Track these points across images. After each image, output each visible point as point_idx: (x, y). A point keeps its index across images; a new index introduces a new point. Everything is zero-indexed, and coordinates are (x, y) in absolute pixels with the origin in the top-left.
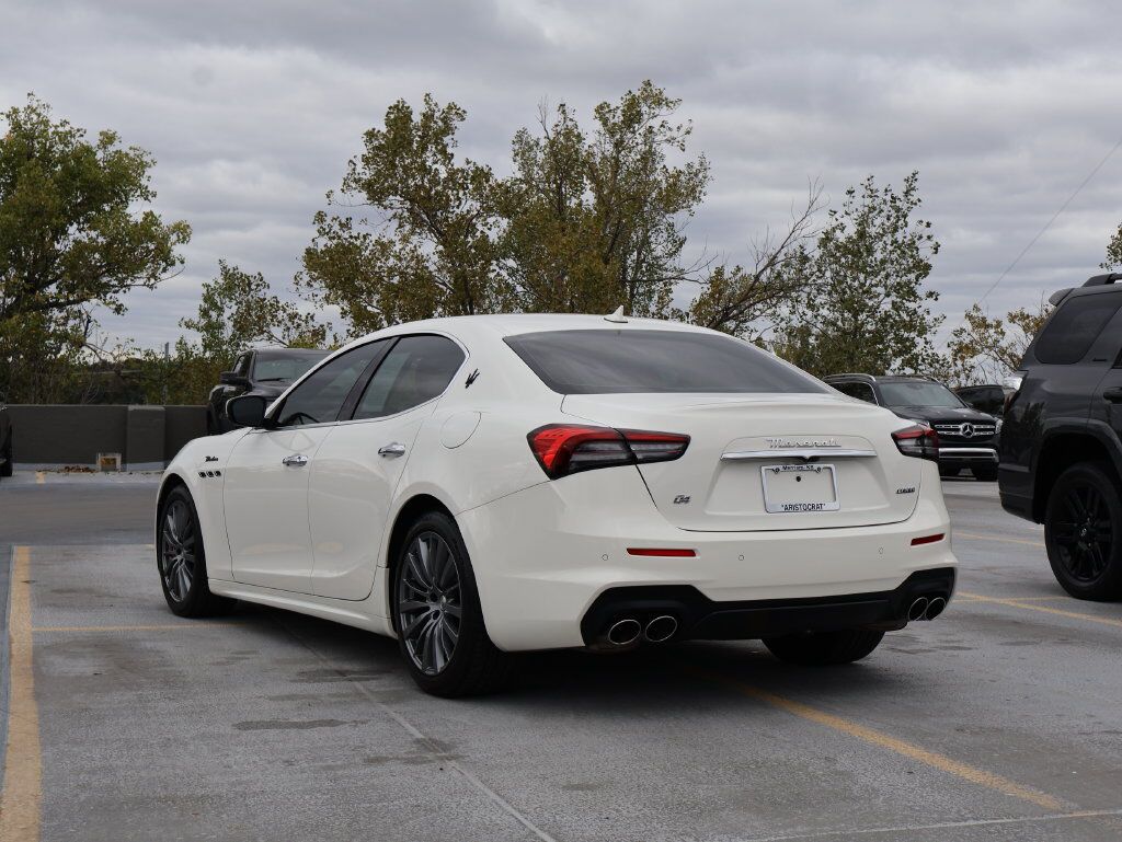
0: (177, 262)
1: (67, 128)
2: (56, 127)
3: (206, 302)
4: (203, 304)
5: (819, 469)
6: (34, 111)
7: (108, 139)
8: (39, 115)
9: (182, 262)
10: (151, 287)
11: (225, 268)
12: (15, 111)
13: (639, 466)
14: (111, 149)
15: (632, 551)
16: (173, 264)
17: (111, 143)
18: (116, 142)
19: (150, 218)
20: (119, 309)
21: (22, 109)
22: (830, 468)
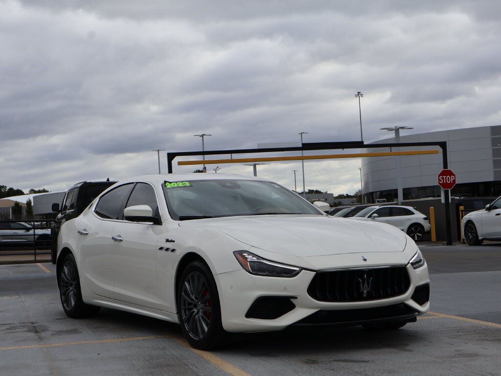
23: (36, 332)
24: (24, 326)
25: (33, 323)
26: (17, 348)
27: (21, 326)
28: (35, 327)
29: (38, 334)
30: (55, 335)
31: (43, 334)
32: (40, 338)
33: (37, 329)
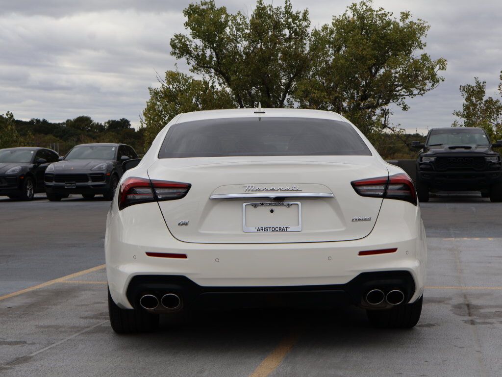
0: (441, 81)
1: (383, 12)
2: (377, 11)
3: (467, 101)
4: (465, 102)
5: (288, 205)
6: (364, 4)
7: (405, 16)
8: (367, 6)
9: (443, 81)
10: (422, 94)
11: (478, 82)
12: (355, 5)
13: (159, 202)
14: (407, 21)
15: (149, 254)
16: (438, 81)
17: (407, 18)
18: (409, 17)
19: (425, 57)
20: (405, 108)
21: (358, 4)
22: (298, 204)
23: (468, 306)
24: (485, 316)
25: (473, 323)
26: (489, 288)
27: (489, 317)
28: (470, 315)
29: (467, 303)
30: (447, 298)
31: (461, 301)
32: (465, 296)
33: (466, 308)
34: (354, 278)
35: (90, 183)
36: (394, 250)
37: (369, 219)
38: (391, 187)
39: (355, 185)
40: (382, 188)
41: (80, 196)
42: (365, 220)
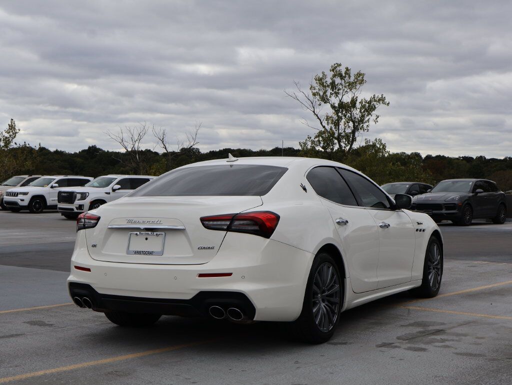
5: (157, 235)
13: (86, 229)
15: (76, 267)
22: (162, 235)
34: (194, 296)
35: (444, 211)
36: (230, 274)
37: (213, 248)
38: (236, 223)
39: (203, 220)
40: (228, 223)
41: (450, 222)
42: (209, 248)
